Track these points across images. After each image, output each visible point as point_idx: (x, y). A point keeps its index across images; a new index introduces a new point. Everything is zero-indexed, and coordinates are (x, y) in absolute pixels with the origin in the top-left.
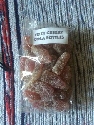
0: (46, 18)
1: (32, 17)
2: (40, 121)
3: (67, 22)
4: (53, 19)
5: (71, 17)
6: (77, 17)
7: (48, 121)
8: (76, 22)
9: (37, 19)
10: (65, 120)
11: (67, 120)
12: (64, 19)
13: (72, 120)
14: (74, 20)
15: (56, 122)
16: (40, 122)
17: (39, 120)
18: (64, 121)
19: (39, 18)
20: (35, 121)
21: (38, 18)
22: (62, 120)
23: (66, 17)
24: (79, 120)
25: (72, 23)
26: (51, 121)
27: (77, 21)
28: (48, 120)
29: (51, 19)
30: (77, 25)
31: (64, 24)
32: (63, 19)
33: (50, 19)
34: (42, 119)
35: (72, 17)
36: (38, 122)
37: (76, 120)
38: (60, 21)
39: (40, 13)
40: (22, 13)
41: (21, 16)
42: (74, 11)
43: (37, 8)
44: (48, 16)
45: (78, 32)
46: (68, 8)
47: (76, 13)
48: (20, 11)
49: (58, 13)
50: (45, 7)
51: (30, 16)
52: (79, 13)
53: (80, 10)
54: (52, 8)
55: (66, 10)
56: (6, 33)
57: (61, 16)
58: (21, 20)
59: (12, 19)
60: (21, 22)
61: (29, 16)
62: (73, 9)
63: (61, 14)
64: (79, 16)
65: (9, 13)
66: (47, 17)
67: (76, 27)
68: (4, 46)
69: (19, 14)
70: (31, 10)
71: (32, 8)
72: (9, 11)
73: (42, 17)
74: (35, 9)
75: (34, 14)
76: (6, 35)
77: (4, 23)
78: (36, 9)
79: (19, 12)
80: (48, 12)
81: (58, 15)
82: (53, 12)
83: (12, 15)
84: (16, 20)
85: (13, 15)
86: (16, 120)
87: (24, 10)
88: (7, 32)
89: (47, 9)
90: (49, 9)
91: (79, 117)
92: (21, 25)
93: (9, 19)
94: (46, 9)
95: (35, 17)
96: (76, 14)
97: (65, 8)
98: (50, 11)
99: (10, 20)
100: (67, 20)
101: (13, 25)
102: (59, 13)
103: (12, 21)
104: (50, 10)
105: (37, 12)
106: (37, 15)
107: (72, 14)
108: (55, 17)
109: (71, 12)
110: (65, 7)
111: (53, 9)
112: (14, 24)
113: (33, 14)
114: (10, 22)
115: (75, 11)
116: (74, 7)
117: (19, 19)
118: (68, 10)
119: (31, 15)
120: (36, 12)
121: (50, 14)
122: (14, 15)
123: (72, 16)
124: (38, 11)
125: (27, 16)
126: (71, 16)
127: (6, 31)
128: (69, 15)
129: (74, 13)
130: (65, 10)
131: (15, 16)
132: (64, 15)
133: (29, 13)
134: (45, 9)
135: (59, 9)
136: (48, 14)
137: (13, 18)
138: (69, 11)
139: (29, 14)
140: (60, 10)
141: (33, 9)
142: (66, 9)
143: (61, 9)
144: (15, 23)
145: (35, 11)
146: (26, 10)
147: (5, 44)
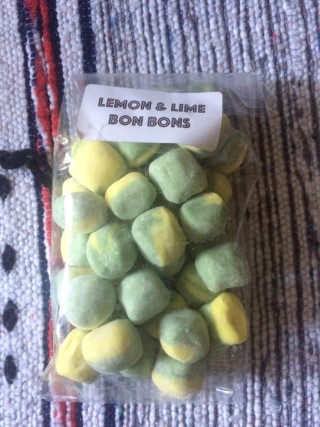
0: (194, 44)
1: (141, 39)
2: (173, 414)
3: (270, 58)
4: (217, 48)
5: (281, 42)
6: (304, 43)
7: (201, 417)
8: (302, 61)
9: (161, 46)
10: (263, 412)
11: (267, 412)
12: (258, 48)
13: (285, 412)
14: (293, 53)
15: (230, 420)
16: (170, 419)
17: (169, 414)
18: (257, 415)
19: (169, 42)
20: (152, 414)
21: (164, 41)
22: (249, 411)
23: (264, 43)
24: (309, 409)
25: (285, 64)
26: (211, 417)
27: (304, 57)
28: (200, 413)
29: (213, 49)
30: (305, 70)
31: (258, 65)
32: (254, 46)
33: (207, 45)
34: (180, 410)
35: (285, 43)
36: (166, 418)
37: (300, 411)
38: (245, 55)
39: (170, 23)
40: (106, 25)
41: (101, 36)
42: (294, 19)
43: (160, 8)
44: (201, 35)
45: (308, 97)
46: (273, 7)
47: (299, 26)
48: (98, 16)
49: (235, 25)
50: (191, 4)
51: (136, 36)
52: (310, 26)
53: (313, 17)
54: (214, 9)
55: (264, 17)
56: (48, 97)
57: (249, 36)
58: (102, 47)
59: (71, 46)
60: (103, 56)
61: (132, 35)
62: (288, 12)
63: (248, 29)
64: (312, 38)
65: (60, 23)
66: (197, 38)
67: (301, 77)
68: (41, 143)
69: (93, 27)
70: (138, 12)
71: (142, 6)
72: (58, 17)
73: (177, 39)
74: (152, 11)
75: (150, 27)
76: (49, 103)
77: (39, 59)
78: (157, 12)
79: (96, 20)
80: (200, 21)
81: (235, 32)
82: (217, 22)
83: (71, 30)
84: (84, 49)
85: (75, 31)
86: (84, 413)
87: (113, 15)
88: (50, 93)
89: (196, 9)
90: (203, 12)
91: (309, 400)
92: (103, 68)
93: (59, 46)
94: (193, 9)
95: (151, 37)
96: (301, 29)
97: (260, 8)
98: (208, 20)
99: (62, 50)
100: (268, 51)
101: (73, 67)
102: (238, 24)
103: (69, 53)
104: (207, 13)
105: (161, 20)
106: (159, 31)
107: (286, 32)
108: (227, 40)
109: (282, 23)
110: (263, 6)
111: (217, 11)
112: (75, 64)
113: (146, 27)
114: (62, 56)
115: (297, 21)
116: (292, 6)
117: (94, 45)
118: (273, 14)
119: (140, 32)
120: (157, 19)
121: (206, 30)
122: (78, 32)
123: (288, 39)
124: (165, 17)
125: (122, 36)
126: (284, 37)
127: (46, 90)
128: (277, 32)
129: (294, 27)
130: (260, 16)
131: (82, 36)
132: (259, 34)
133: (130, 22)
134: (188, 8)
135: (239, 12)
136: (200, 28)
137: (72, 42)
138: (274, 20)
139: (132, 28)
140: (242, 15)
141: (144, 9)
142: (264, 10)
143: (246, 10)
144: (80, 60)
145: (153, 17)
146: (119, 11)
147: (45, 136)
